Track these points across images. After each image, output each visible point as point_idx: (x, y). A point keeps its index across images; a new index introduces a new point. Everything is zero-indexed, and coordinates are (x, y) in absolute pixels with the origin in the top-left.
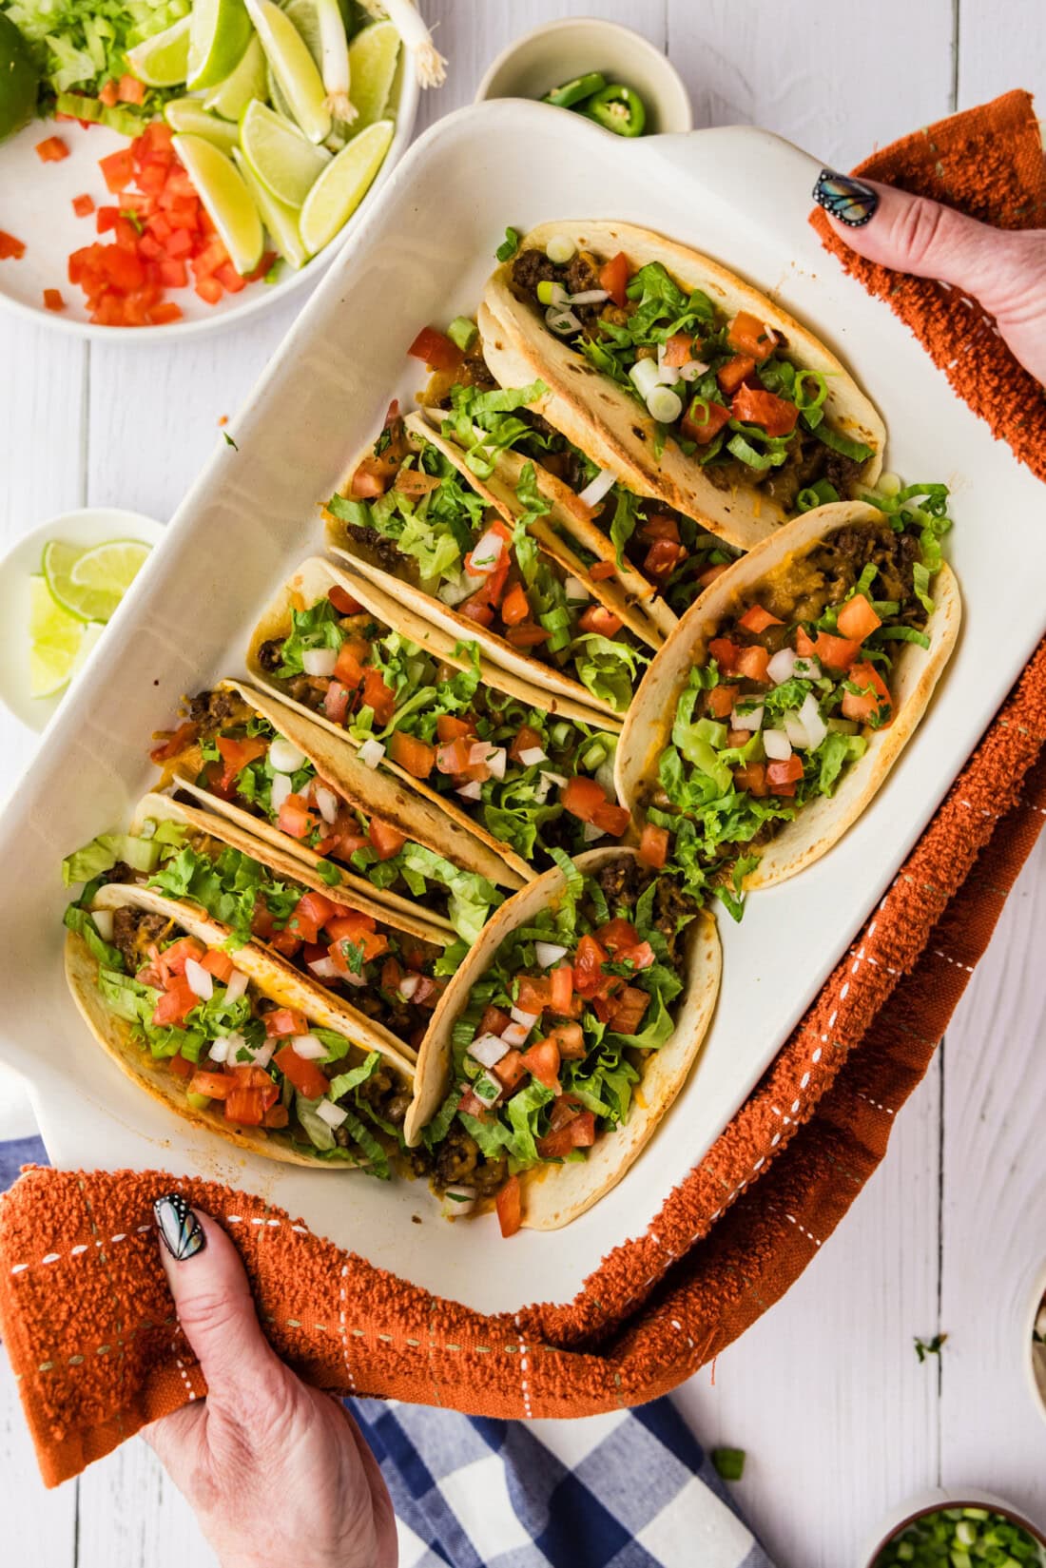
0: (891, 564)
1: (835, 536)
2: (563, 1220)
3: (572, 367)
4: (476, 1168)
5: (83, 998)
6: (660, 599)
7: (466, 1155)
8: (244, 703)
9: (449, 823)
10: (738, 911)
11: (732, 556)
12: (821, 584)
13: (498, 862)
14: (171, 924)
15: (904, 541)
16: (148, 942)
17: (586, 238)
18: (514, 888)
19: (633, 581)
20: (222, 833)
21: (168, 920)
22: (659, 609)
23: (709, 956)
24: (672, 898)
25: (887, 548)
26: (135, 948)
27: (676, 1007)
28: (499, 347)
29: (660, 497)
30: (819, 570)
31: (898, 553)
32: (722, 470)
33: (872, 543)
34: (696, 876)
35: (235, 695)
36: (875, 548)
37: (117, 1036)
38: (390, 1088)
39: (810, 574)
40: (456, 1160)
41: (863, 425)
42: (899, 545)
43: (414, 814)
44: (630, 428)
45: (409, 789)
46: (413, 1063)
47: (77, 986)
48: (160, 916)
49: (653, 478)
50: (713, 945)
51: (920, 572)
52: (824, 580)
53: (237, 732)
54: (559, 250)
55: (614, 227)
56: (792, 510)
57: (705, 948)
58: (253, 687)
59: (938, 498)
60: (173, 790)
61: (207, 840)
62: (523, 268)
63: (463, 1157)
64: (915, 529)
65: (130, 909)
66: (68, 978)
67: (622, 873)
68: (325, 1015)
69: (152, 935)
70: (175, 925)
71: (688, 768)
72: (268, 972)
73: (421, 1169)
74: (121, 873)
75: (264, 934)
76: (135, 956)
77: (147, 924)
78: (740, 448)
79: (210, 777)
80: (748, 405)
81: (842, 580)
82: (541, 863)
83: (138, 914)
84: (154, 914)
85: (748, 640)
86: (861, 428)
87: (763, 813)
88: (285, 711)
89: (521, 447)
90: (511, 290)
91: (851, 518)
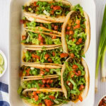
0: (78, 15)
3: (36, 15)
4: (75, 97)
6: (58, 32)
10: (84, 57)
11: (63, 23)
16: (30, 94)
18: (61, 67)
19: (55, 32)
20: (31, 79)
21: (31, 91)
24: (77, 59)
27: (84, 70)
30: (72, 20)
31: (78, 13)
32: (57, 16)
34: (78, 56)
35: (24, 66)
36: (76, 14)
38: (62, 94)
43: (48, 66)
49: (50, 21)
51: (81, 14)
53: (26, 69)
54: (28, 5)
56: (65, 16)
57: (83, 62)
59: (79, 6)
60: (24, 78)
63: (73, 96)
64: (78, 10)
67: (71, 60)
71: (71, 46)
73: (70, 100)
74: (23, 89)
75: (40, 86)
78: (57, 13)
79: (26, 75)
80: (55, 9)
82: (63, 64)
83: (27, 92)
84: (29, 91)
85: (69, 31)
86: (67, 4)
87: (81, 46)
89: (36, 26)
91: (72, 13)
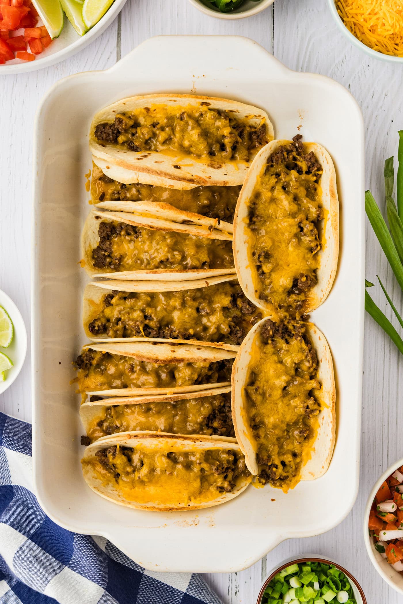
0: (297, 156)
1: (270, 160)
2: (326, 467)
3: (138, 159)
4: (283, 469)
5: (103, 493)
6: (221, 222)
7: (277, 466)
8: (96, 351)
9: (196, 349)
11: (238, 189)
12: (276, 180)
13: (222, 351)
14: (118, 447)
15: (297, 145)
16: (113, 458)
17: (115, 110)
18: (233, 357)
20: (116, 402)
21: (116, 446)
22: (223, 225)
23: (320, 339)
24: (293, 326)
25: (292, 151)
26: (111, 464)
28: (108, 168)
29: (198, 185)
30: (272, 175)
31: (297, 150)
33: (285, 153)
35: (90, 350)
36: (287, 154)
37: (124, 499)
38: (234, 458)
39: (269, 179)
40: (274, 469)
41: (255, 114)
42: (296, 147)
43: (181, 353)
44: (173, 167)
45: (173, 344)
46: (236, 443)
47: (98, 490)
48: (112, 447)
49: (191, 181)
50: (319, 333)
52: (276, 178)
55: (123, 101)
56: (249, 160)
57: (316, 337)
58: (95, 343)
60: (89, 398)
61: (112, 409)
62: (99, 133)
63: (276, 467)
64: (299, 138)
65: (100, 451)
66: (93, 490)
67: (269, 328)
68: (194, 445)
69: (114, 455)
70: (120, 447)
72: (164, 442)
73: (264, 481)
76: (113, 467)
77: (109, 452)
81: (282, 173)
83: (104, 451)
84: (110, 448)
86: (255, 116)
88: (112, 345)
90: (100, 144)
91: (272, 149)
